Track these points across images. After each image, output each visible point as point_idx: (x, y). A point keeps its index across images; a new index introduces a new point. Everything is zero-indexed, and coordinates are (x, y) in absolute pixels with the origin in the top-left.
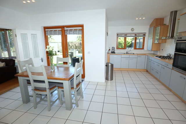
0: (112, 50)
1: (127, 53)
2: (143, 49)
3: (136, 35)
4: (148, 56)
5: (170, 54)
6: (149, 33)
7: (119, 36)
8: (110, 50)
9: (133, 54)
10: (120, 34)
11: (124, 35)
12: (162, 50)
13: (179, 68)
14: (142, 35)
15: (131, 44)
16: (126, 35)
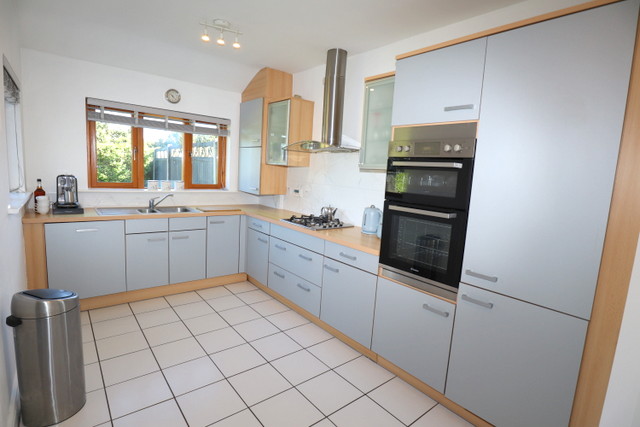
0: (60, 192)
1: (153, 208)
2: (220, 185)
3: (187, 122)
4: (247, 216)
5: (331, 209)
6: (244, 123)
7: (99, 116)
8: (40, 192)
9: (185, 210)
10: (106, 108)
11: (129, 115)
12: (297, 191)
13: (414, 273)
14: (214, 127)
15: (151, 164)
16: (141, 114)
